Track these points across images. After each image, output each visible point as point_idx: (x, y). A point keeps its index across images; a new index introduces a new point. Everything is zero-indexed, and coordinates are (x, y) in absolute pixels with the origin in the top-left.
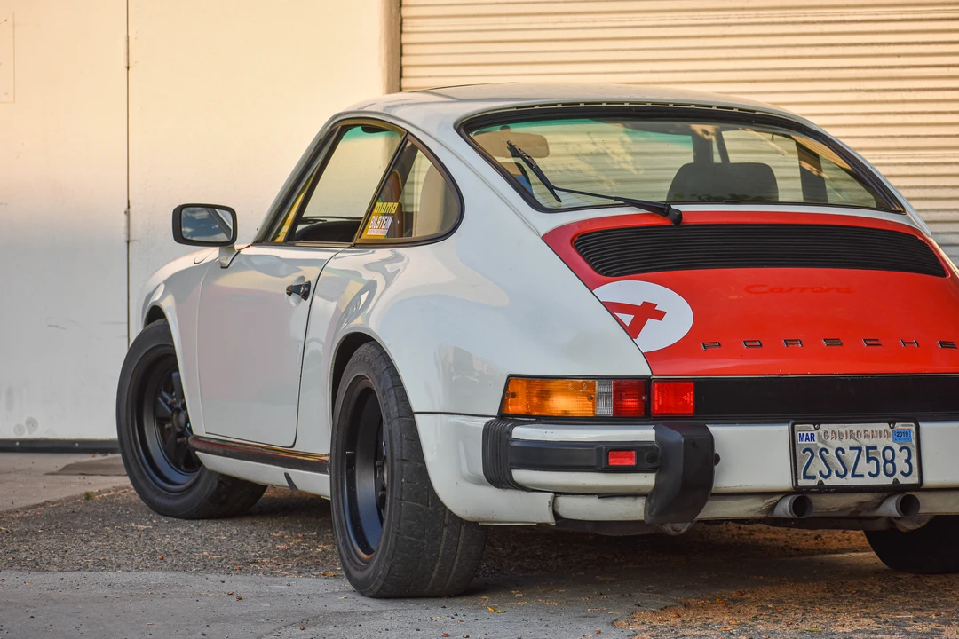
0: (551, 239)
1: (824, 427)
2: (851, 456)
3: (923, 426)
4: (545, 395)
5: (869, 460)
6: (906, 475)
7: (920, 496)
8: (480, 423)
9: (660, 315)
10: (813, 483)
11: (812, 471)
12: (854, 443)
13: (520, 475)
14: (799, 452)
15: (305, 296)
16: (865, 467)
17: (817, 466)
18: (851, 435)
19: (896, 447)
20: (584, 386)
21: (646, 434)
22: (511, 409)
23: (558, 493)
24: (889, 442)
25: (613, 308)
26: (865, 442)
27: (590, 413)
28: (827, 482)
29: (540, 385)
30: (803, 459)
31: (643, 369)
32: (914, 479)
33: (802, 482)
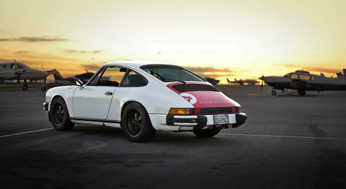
0: (168, 86)
1: (217, 115)
2: (221, 119)
3: (229, 115)
4: (178, 111)
5: (223, 120)
6: (227, 122)
7: (228, 125)
8: (166, 116)
9: (192, 98)
10: (217, 124)
11: (217, 122)
12: (221, 118)
13: (175, 123)
14: (215, 119)
15: (111, 95)
16: (223, 121)
17: (217, 121)
18: (221, 116)
19: (226, 118)
20: (185, 109)
21: (196, 117)
22: (170, 113)
23: (181, 126)
24: (225, 117)
25: (184, 97)
26: (222, 117)
27: (186, 114)
28: (218, 124)
29: (177, 109)
30: (215, 120)
31: (193, 107)
32: (228, 123)
33: (216, 124)
